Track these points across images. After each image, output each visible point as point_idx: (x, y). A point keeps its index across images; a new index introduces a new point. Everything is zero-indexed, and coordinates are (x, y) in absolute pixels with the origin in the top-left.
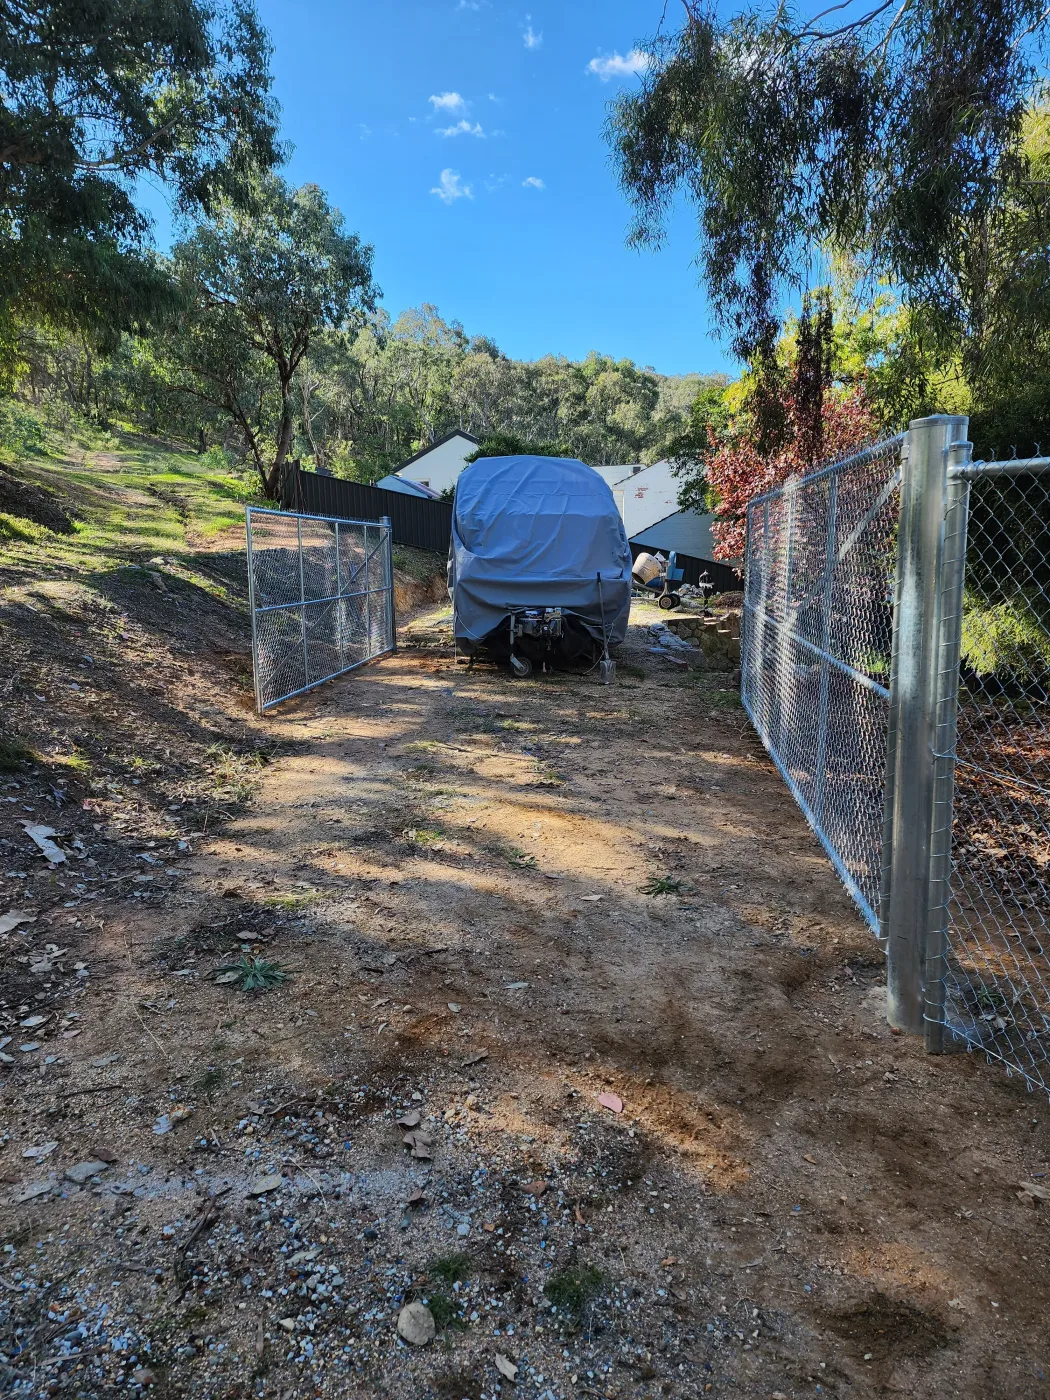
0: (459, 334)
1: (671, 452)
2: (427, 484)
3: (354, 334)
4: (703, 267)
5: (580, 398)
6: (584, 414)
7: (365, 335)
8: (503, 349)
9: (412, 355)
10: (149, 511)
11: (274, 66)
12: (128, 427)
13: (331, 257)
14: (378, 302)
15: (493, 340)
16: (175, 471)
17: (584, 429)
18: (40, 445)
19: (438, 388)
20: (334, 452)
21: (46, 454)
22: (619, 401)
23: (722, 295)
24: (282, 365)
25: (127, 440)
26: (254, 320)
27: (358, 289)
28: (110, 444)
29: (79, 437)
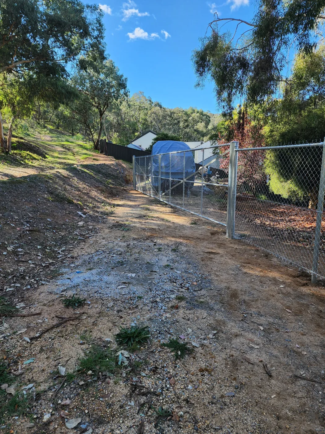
0: (150, 101)
1: (211, 138)
2: (140, 146)
3: (121, 103)
4: (216, 93)
5: (186, 121)
6: (188, 126)
7: (124, 103)
8: (164, 106)
9: (136, 107)
10: (64, 153)
11: (105, 34)
12: (51, 127)
13: (116, 81)
14: (128, 93)
15: (161, 103)
16: (67, 141)
17: (188, 130)
18: (28, 133)
19: (144, 117)
20: (112, 136)
21: (29, 135)
22: (198, 122)
23: (220, 101)
24: (100, 111)
25: (51, 131)
26: (93, 99)
27: (123, 90)
28: (46, 132)
29: (37, 130)
